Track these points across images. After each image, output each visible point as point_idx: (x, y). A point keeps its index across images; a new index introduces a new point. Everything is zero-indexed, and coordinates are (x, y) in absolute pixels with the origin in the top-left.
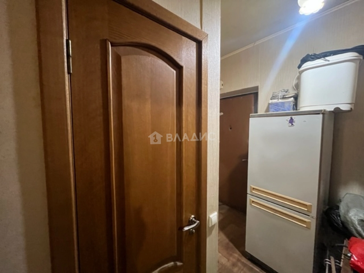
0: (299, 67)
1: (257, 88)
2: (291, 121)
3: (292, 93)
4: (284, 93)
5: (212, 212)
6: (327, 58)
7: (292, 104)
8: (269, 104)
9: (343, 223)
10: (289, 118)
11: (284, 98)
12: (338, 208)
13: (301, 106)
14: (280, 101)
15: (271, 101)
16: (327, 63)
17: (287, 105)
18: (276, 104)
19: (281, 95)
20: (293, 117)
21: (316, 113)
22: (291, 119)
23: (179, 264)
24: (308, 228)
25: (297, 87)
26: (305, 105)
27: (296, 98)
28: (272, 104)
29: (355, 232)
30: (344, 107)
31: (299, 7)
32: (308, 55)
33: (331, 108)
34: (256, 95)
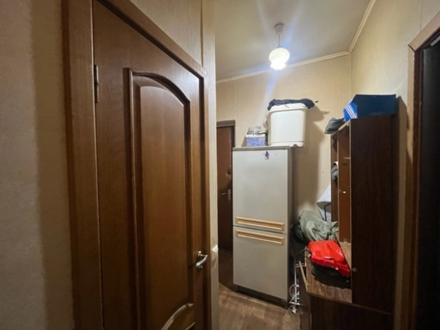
0: (269, 109)
1: (234, 122)
2: (267, 155)
3: (264, 130)
4: (258, 130)
5: (214, 246)
6: (288, 105)
7: (264, 139)
8: (246, 138)
9: (303, 234)
10: (265, 152)
11: (258, 134)
12: (299, 223)
13: (272, 141)
14: (255, 136)
15: (247, 136)
16: (288, 109)
17: (260, 140)
18: (252, 139)
19: (255, 130)
20: (268, 151)
21: (284, 148)
22: (267, 153)
23: (190, 305)
24: (283, 244)
25: (267, 124)
26: (275, 141)
27: (267, 134)
28: (249, 138)
29: (310, 239)
30: (300, 144)
31: (271, 63)
32: (274, 100)
33: (291, 145)
34: (233, 128)
